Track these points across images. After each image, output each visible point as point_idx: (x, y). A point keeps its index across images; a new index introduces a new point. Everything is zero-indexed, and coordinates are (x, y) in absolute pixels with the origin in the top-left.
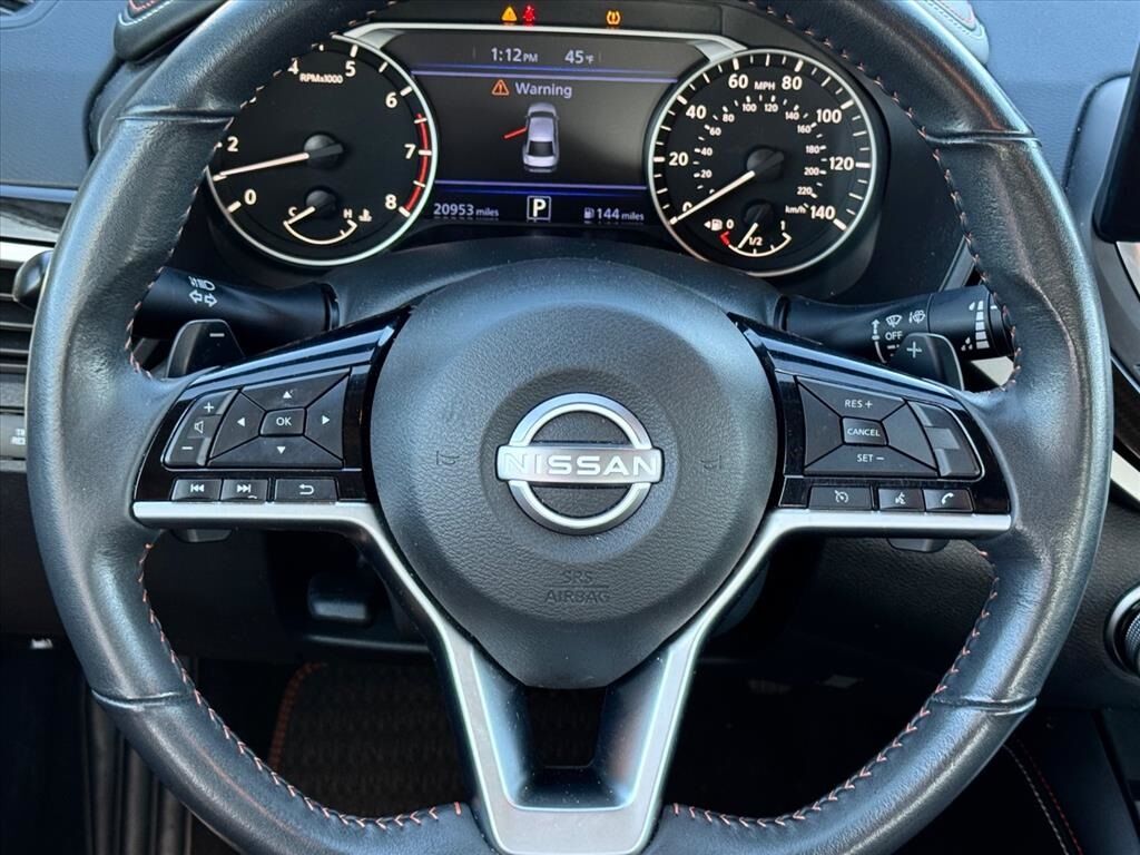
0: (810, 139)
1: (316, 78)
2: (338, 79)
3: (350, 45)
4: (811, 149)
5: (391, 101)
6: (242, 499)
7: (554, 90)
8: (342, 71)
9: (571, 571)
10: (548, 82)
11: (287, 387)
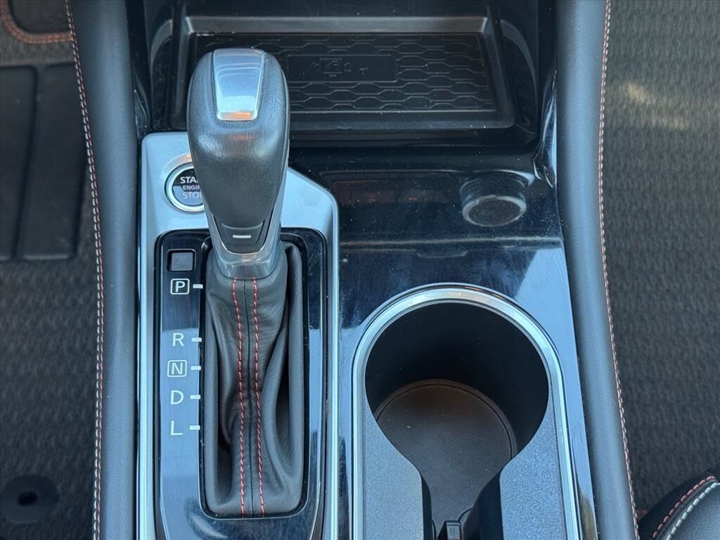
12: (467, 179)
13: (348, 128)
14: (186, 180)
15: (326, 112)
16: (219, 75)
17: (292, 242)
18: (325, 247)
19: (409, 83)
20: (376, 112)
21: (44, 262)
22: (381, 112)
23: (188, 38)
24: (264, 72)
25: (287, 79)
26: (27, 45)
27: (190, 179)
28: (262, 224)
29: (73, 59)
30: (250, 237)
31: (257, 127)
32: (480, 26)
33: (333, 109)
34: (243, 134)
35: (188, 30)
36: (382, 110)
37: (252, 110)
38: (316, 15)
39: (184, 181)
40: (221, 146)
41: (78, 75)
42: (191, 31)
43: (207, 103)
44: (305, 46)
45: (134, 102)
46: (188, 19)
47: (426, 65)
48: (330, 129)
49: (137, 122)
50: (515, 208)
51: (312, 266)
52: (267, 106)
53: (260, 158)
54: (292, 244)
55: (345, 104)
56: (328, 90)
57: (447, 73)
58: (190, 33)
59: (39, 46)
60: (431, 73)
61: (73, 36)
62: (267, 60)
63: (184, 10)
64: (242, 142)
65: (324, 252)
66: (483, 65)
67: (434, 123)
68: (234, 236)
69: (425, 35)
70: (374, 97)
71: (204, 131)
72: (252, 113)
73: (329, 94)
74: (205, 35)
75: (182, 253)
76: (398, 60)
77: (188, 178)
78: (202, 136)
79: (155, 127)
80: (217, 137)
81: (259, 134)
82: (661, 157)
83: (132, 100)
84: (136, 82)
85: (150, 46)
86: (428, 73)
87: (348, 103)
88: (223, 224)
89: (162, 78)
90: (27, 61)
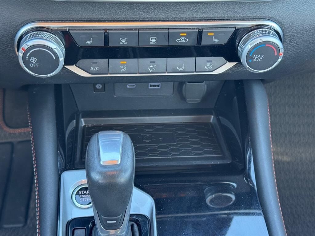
12: (207, 186)
13: (156, 165)
14: (82, 192)
15: (145, 158)
16: (101, 143)
17: (134, 222)
18: (150, 224)
19: (182, 144)
20: (168, 157)
21: (12, 228)
22: (171, 157)
23: (82, 128)
24: (123, 141)
25: (133, 144)
26: (10, 134)
27: (84, 192)
28: (121, 215)
29: (31, 138)
30: (115, 222)
31: (121, 167)
32: (210, 119)
33: (149, 156)
34: (114, 171)
35: (82, 124)
36: (171, 156)
37: (117, 159)
38: (138, 116)
39: (81, 193)
40: (102, 177)
41: (32, 146)
42: (84, 124)
43: (95, 157)
44: (134, 129)
45: (58, 157)
46: (82, 120)
47: (189, 136)
48: (147, 166)
49: (59, 166)
50: (230, 199)
51: (144, 233)
52: (125, 157)
53: (122, 183)
54: (133, 223)
55: (154, 154)
56: (146, 148)
57: (198, 139)
58: (83, 125)
59: (15, 133)
60: (191, 139)
61: (31, 128)
62: (124, 136)
63: (81, 116)
64: (113, 175)
65: (150, 226)
66: (214, 136)
67: (195, 162)
68: (108, 222)
69: (186, 123)
70: (167, 151)
71: (94, 170)
72: (118, 161)
73: (146, 150)
74: (90, 126)
75: (79, 230)
76: (176, 134)
77: (83, 191)
78: (93, 173)
79: (67, 168)
80: (100, 173)
81: (121, 171)
82: (280, 173)
83: (57, 155)
84: (59, 148)
85: (66, 132)
86: (190, 140)
87: (155, 153)
88: (102, 216)
89: (71, 145)
90: (10, 140)
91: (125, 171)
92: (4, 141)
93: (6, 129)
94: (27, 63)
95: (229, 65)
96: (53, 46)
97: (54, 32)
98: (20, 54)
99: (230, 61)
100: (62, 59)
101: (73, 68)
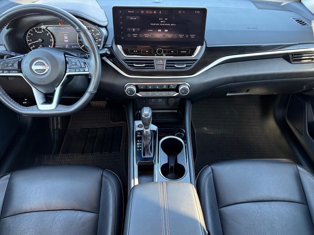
0: (96, 37)
1: (39, 32)
2: (41, 32)
3: (42, 28)
4: (96, 38)
5: (48, 35)
6: (6, 73)
7: (66, 33)
8: (42, 31)
9: (41, 79)
10: (66, 32)
11: (11, 61)
18: (156, 132)
20: (163, 120)
24: (149, 109)
25: (152, 110)
26: (113, 124)
28: (149, 125)
30: (147, 127)
32: (176, 111)
40: (144, 116)
51: (154, 134)
52: (149, 112)
69: (169, 112)
75: (139, 133)
77: (140, 125)
88: (144, 126)
90: (113, 126)
91: (149, 115)
92: (111, 126)
93: (112, 122)
94: (127, 92)
95: (177, 94)
96: (133, 88)
97: (134, 85)
98: (126, 90)
99: (177, 93)
100: (135, 91)
101: (138, 94)
